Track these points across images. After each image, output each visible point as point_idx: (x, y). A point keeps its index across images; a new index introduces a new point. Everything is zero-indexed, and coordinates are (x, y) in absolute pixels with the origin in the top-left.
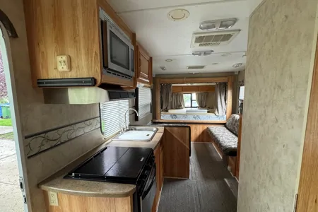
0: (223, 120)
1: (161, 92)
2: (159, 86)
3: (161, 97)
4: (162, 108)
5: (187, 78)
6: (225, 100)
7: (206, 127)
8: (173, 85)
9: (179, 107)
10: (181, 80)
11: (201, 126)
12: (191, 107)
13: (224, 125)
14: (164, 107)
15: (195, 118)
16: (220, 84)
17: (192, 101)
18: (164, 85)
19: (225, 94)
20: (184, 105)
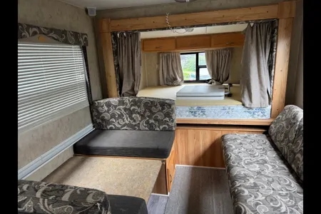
0: (263, 117)
1: (116, 53)
2: (109, 39)
3: (117, 65)
4: (120, 89)
5: (172, 14)
6: (270, 68)
7: (218, 133)
8: (143, 35)
9: (171, 82)
10: (159, 20)
11: (208, 131)
12: (198, 80)
13: (265, 129)
14: (126, 88)
15: (194, 113)
16: (259, 24)
17: (198, 68)
18: (122, 35)
19: (271, 52)
20: (182, 78)
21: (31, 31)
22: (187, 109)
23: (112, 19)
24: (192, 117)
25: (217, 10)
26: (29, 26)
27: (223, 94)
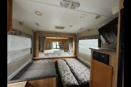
1: (39, 41)
2: (38, 37)
3: (39, 44)
4: (39, 50)
5: (54, 34)
6: (72, 46)
8: (47, 37)
9: (50, 48)
10: (51, 35)
12: (56, 48)
14: (41, 49)
15: (58, 55)
16: (70, 38)
17: (56, 46)
18: (41, 37)
19: (72, 43)
20: (53, 48)
21: (23, 34)
22: (57, 54)
23: (40, 33)
24: (58, 56)
25: (63, 35)
26: (23, 33)
27: (64, 51)
